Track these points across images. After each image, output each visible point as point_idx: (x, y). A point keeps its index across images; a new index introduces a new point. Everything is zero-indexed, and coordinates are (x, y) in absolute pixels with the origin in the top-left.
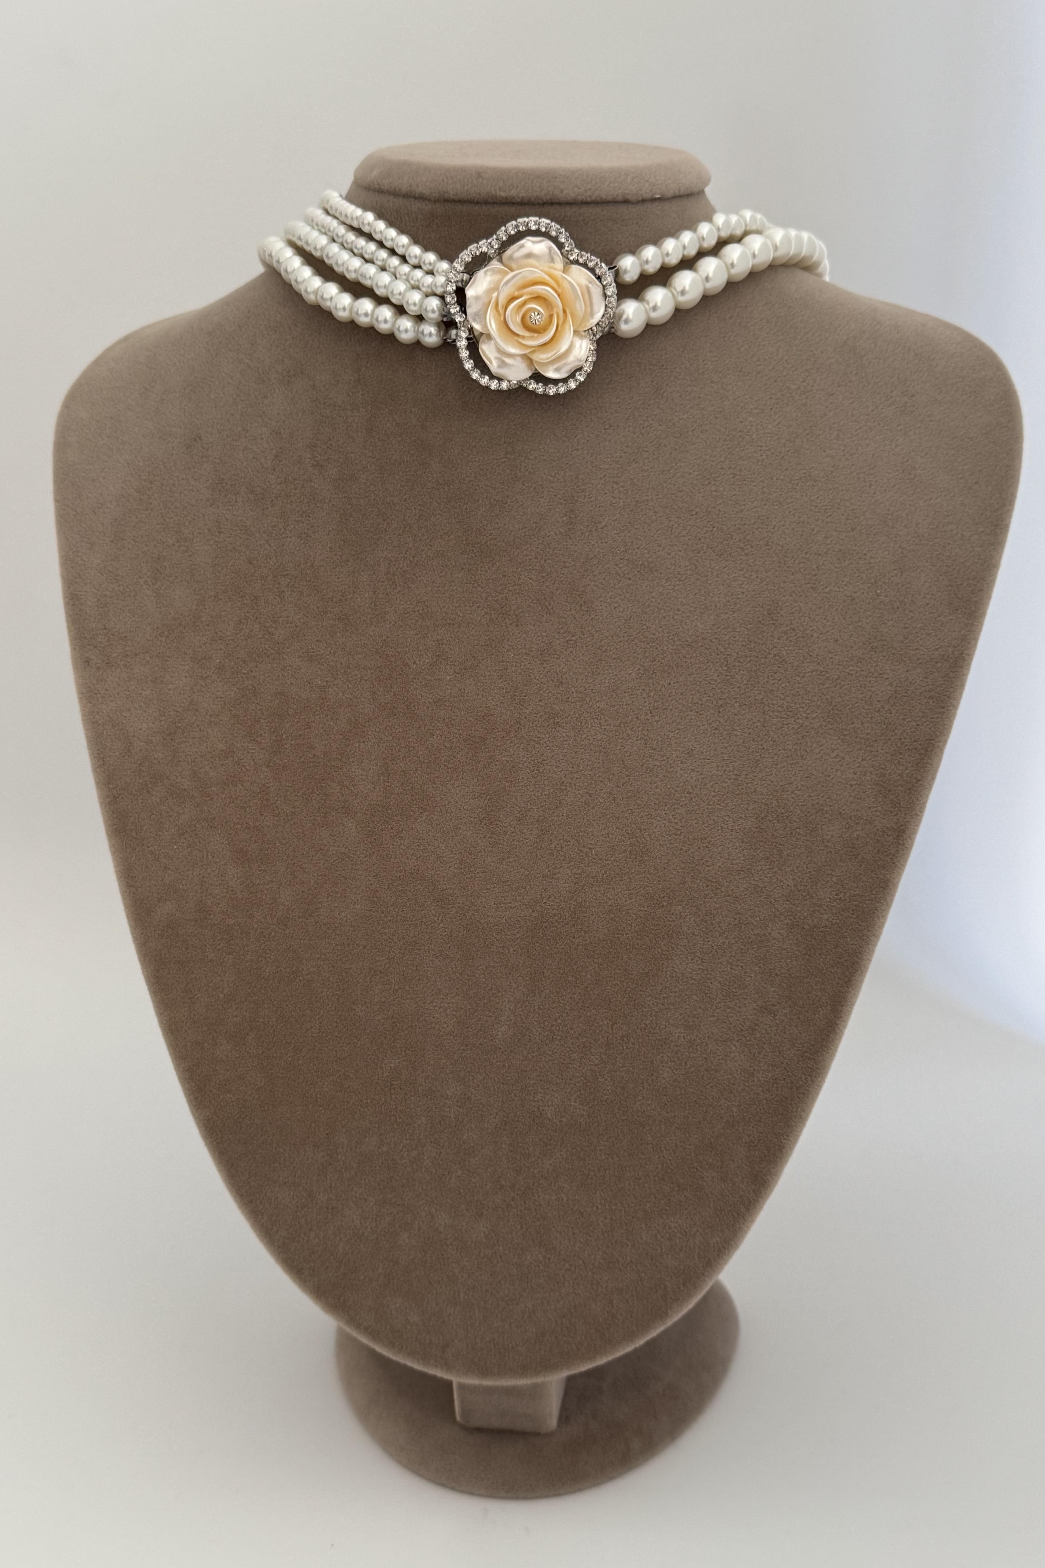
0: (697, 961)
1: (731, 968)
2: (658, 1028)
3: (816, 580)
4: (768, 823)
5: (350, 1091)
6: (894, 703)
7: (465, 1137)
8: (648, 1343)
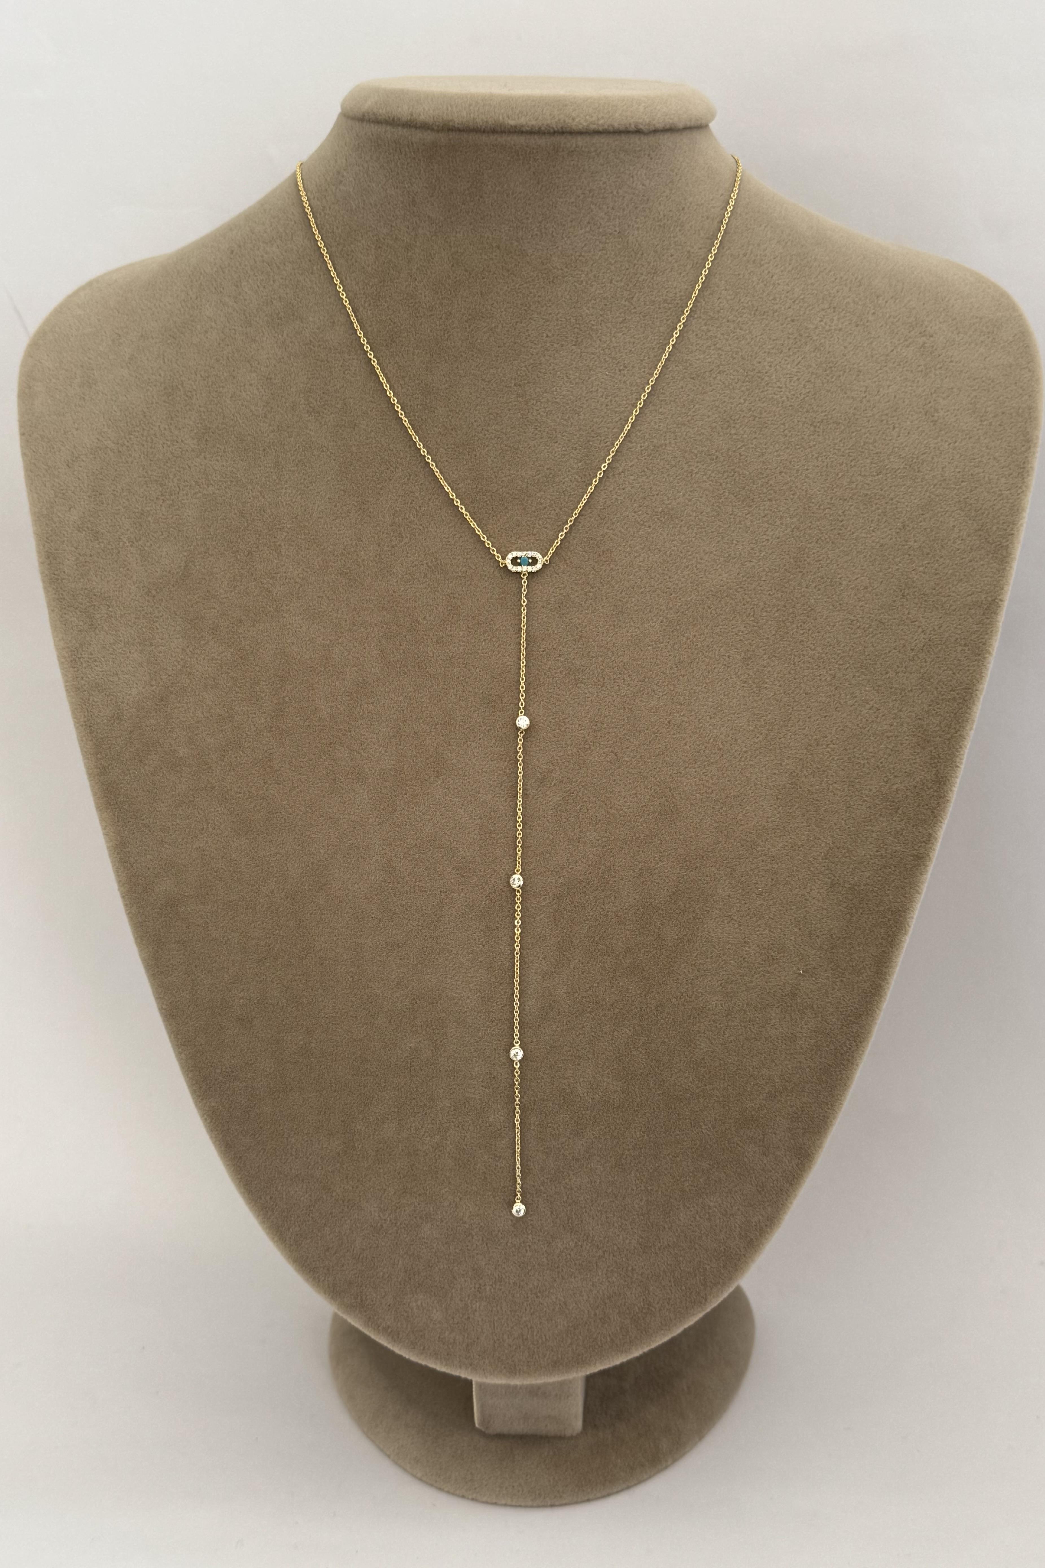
3: (843, 526)
4: (804, 779)
5: (367, 1075)
6: (928, 651)
8: (685, 1332)
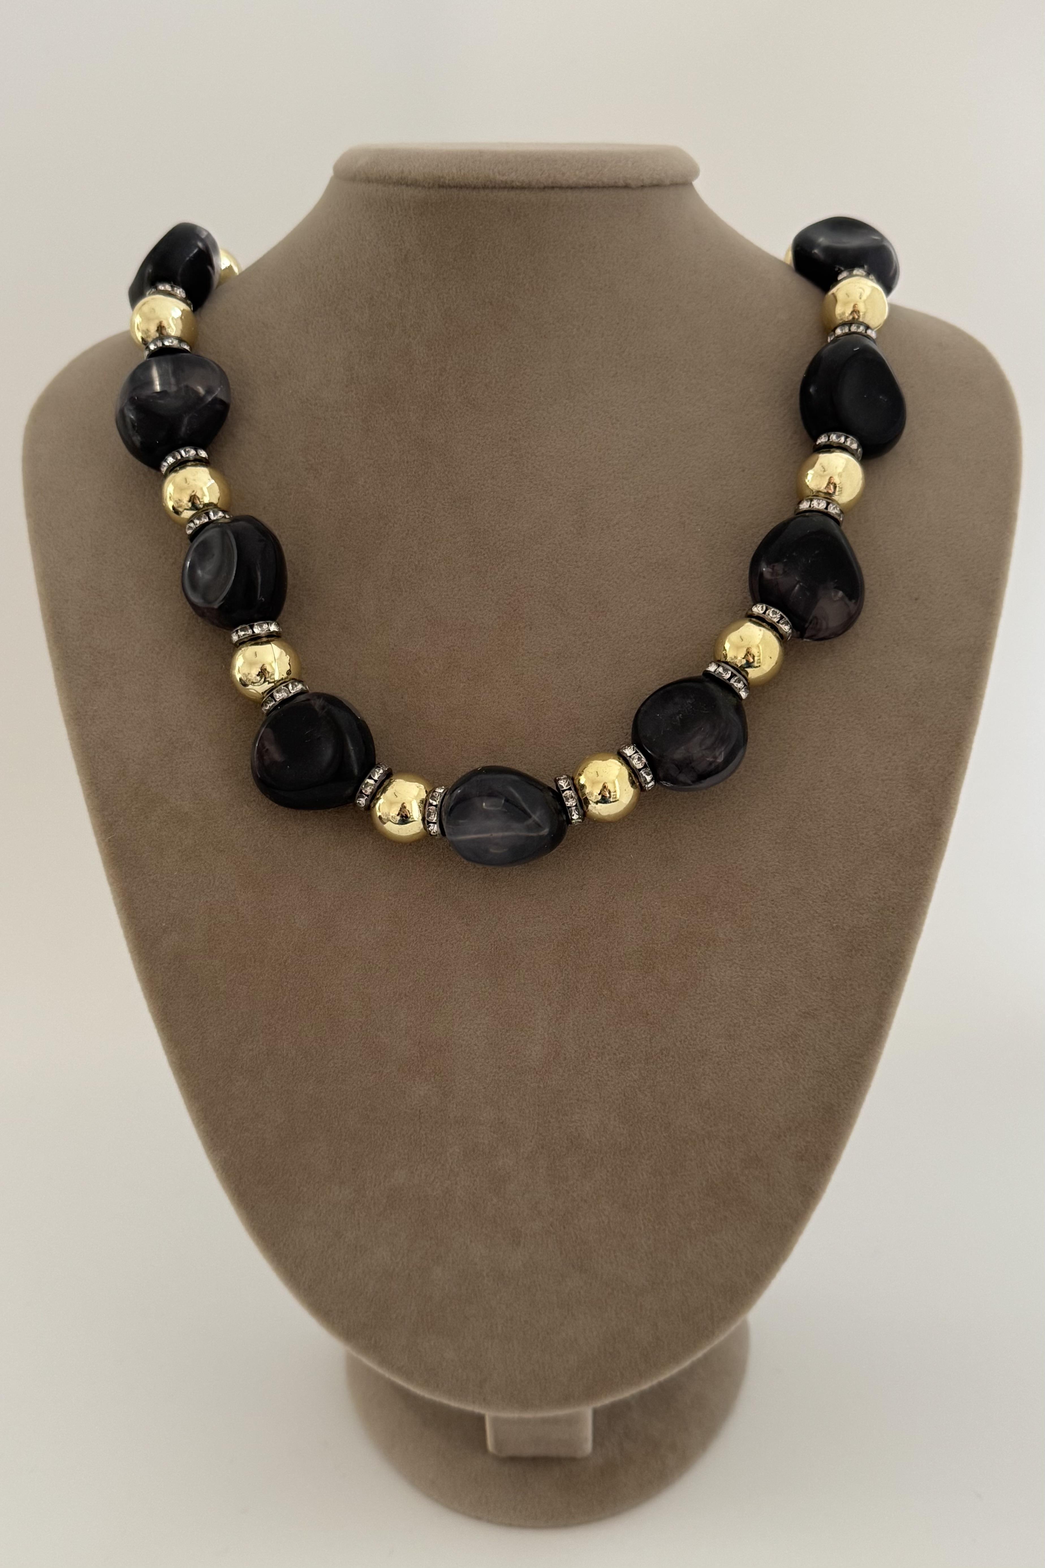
0: (736, 968)
1: (771, 974)
2: (698, 1039)
7: (500, 1163)
